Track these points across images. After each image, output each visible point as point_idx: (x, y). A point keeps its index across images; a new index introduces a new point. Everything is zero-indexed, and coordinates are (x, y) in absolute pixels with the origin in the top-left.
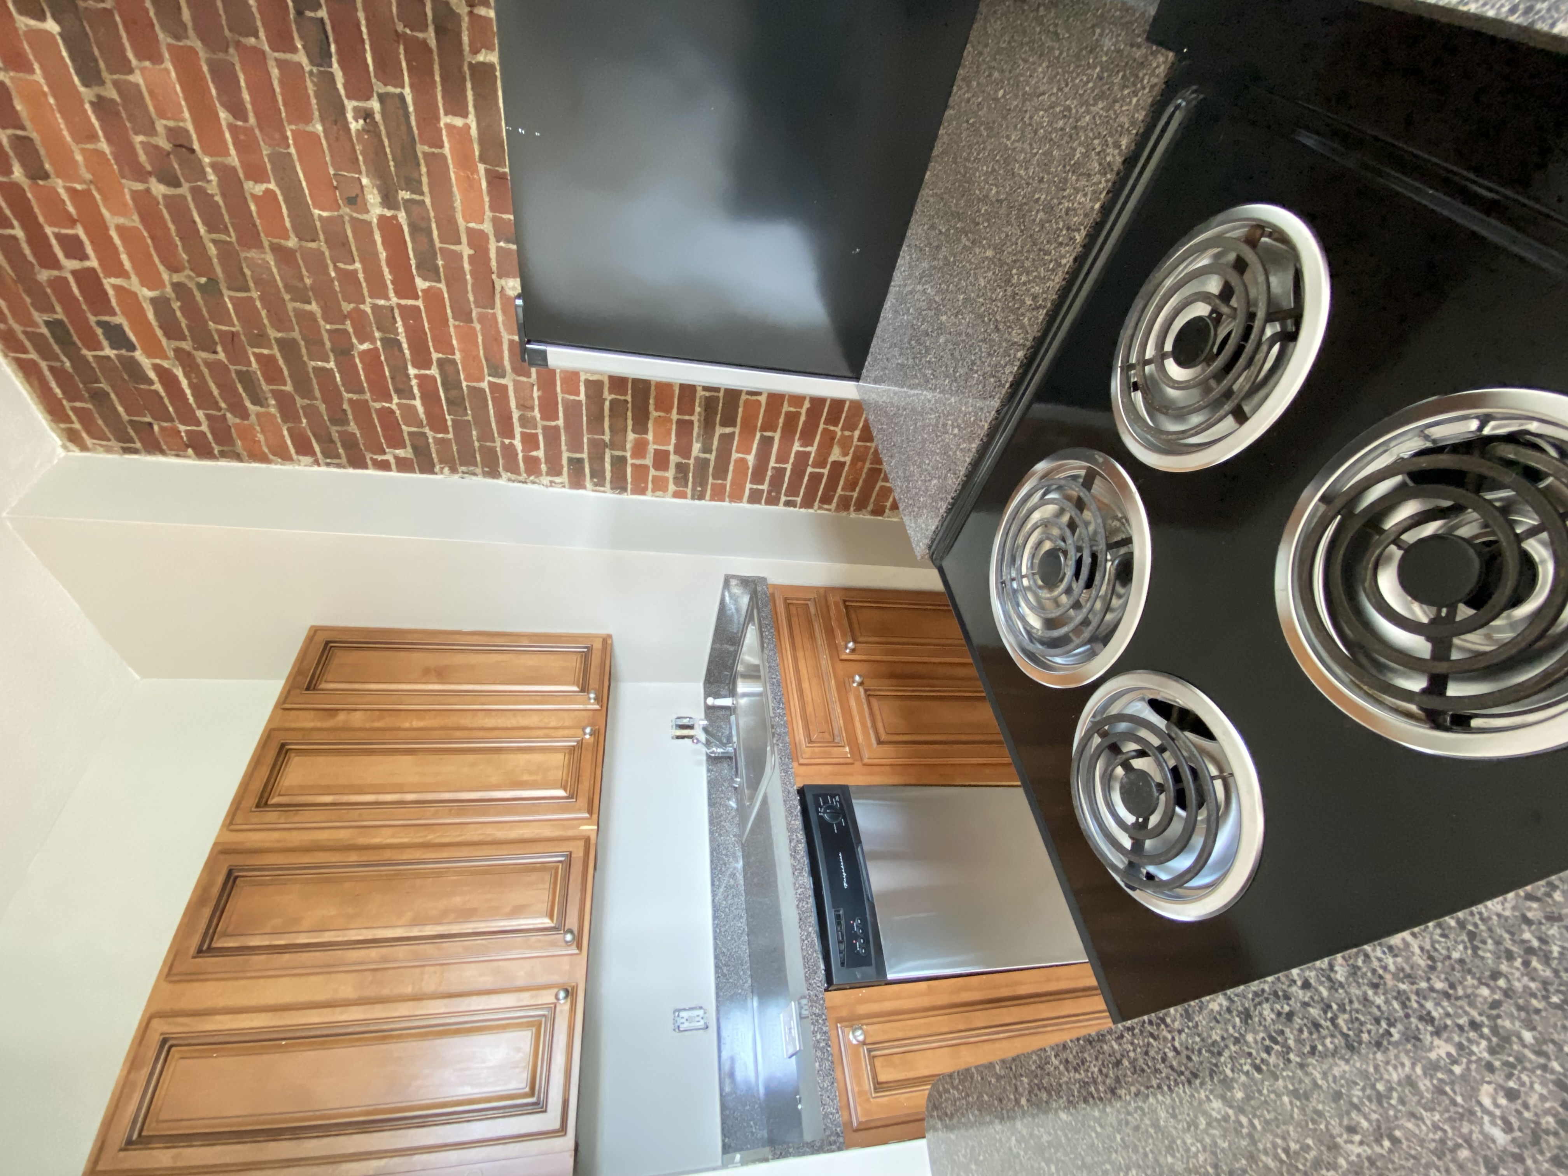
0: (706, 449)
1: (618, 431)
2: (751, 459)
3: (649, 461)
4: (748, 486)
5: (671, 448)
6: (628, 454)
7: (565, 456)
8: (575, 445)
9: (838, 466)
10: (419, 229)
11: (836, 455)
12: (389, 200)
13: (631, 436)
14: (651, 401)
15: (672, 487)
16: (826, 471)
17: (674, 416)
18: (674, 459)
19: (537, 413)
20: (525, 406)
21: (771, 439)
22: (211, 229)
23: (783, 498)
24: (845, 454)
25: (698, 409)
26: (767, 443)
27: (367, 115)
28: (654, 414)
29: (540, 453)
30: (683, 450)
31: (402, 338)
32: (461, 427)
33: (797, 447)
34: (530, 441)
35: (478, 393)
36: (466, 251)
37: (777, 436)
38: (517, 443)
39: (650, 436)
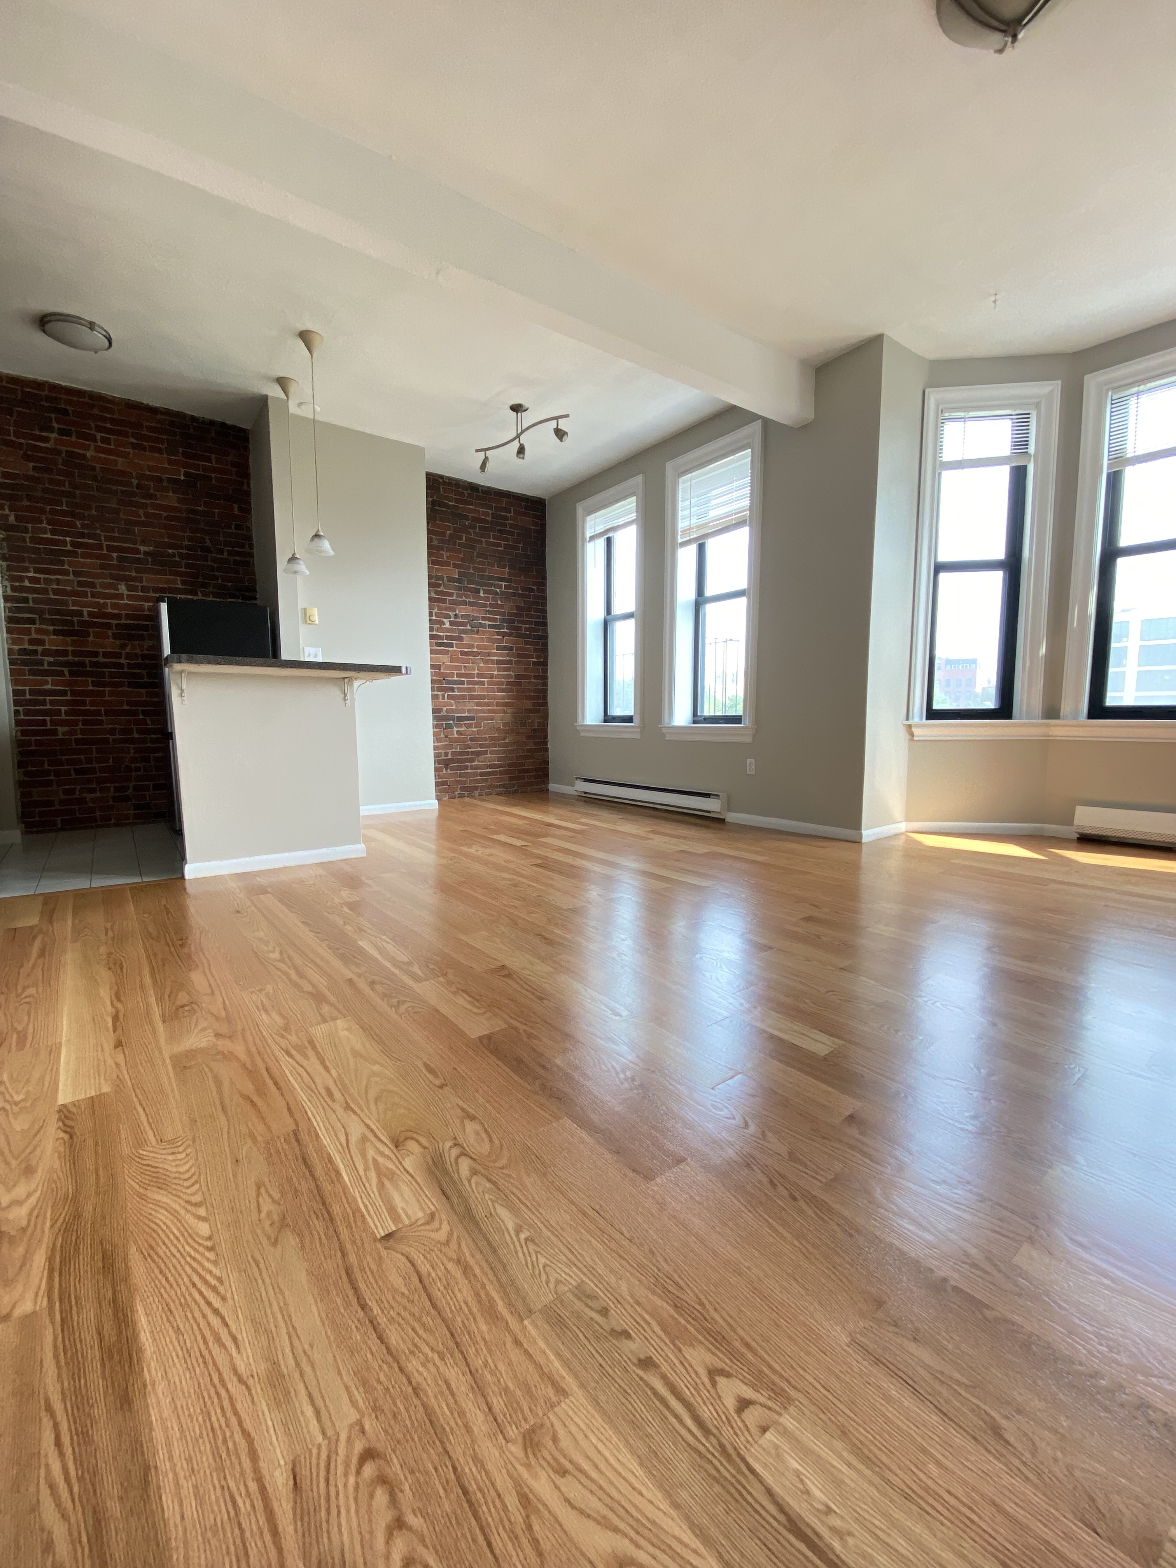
0: (50, 664)
1: (52, 622)
2: (49, 687)
3: (34, 636)
4: (27, 688)
5: (47, 647)
6: (37, 626)
7: (30, 596)
8: (35, 601)
9: (54, 732)
10: (138, 561)
11: (61, 730)
12: (145, 553)
13: (51, 628)
14: (76, 638)
15: (16, 647)
16: (49, 727)
17: (70, 649)
18: (40, 648)
19: (55, 587)
20: (58, 582)
21: (66, 695)
22: (123, 492)
23: (20, 708)
24: (63, 734)
25: (76, 659)
26: (63, 693)
27: (174, 555)
28: (69, 639)
29: (27, 583)
30: (46, 653)
31: (85, 540)
32: (36, 551)
33: (63, 709)
34: (32, 580)
35: (62, 563)
36: (134, 574)
37: (69, 698)
38: (31, 574)
39: (52, 637)
